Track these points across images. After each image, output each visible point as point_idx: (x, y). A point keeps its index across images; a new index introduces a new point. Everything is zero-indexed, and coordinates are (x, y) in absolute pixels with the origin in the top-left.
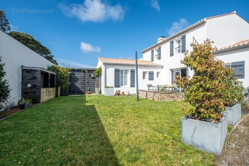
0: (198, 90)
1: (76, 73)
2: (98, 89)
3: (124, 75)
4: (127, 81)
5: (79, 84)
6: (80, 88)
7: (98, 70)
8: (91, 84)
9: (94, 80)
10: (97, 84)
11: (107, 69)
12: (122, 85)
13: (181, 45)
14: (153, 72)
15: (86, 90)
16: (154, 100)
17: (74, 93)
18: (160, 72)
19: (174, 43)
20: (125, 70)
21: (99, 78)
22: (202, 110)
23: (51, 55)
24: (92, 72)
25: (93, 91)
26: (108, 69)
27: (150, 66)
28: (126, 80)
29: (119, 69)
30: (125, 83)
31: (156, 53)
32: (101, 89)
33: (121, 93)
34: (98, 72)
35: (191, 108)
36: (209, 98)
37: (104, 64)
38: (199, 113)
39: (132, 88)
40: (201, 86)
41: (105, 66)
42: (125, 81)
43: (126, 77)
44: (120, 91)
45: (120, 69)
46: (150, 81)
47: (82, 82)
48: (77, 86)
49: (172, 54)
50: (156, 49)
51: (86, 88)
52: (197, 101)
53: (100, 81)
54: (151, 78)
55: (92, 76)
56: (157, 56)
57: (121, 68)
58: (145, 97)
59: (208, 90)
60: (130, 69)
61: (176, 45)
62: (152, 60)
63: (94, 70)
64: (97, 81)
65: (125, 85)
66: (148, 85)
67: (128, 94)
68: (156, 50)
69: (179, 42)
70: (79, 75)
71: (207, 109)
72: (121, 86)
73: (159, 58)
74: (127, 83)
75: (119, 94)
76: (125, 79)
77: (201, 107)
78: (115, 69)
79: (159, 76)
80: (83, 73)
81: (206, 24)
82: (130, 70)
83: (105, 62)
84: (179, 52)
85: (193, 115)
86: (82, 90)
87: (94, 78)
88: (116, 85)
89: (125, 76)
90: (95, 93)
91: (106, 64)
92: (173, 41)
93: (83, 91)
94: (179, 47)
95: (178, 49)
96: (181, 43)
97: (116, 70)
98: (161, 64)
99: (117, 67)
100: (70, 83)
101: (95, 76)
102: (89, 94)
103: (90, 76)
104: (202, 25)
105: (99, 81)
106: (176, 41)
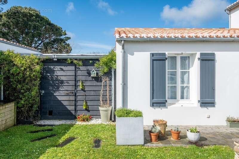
1: (57, 68)
2: (105, 108)
3: (179, 70)
4: (188, 87)
5: (62, 93)
6: (65, 103)
7: (105, 60)
8: (92, 93)
9: (99, 84)
11: (129, 56)
12: (174, 97)
15: (79, 108)
17: (51, 114)
20: (182, 58)
21: (111, 80)
23: (67, 36)
24: (93, 65)
25: (95, 113)
26: (133, 54)
28: (185, 85)
29: (164, 54)
30: (182, 93)
34: (106, 64)
39: (205, 109)
41: (123, 48)
42: (183, 88)
43: (186, 76)
45: (167, 53)
47: (70, 88)
48: (60, 98)
51: (78, 104)
53: (113, 87)
55: (92, 75)
57: (169, 51)
60: (197, 52)
63: (97, 60)
65: (182, 97)
70: (61, 73)
72: (169, 101)
74: (188, 92)
76: (183, 82)
78: (153, 55)
80: (73, 68)
82: (198, 56)
83: (123, 35)
86: (70, 108)
87: (97, 79)
88: (155, 100)
89: (183, 74)
91: (125, 42)
93: (73, 112)
97: (155, 58)
99: (159, 49)
100: (43, 92)
101: (101, 74)
102: (84, 120)
103: (89, 74)
105: (110, 86)
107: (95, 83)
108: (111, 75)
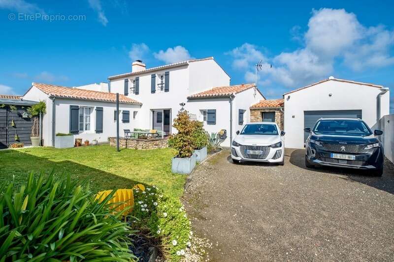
0: (180, 141)
2: (37, 138)
3: (85, 115)
4: (89, 124)
7: (38, 107)
8: (23, 129)
9: (29, 122)
10: (35, 130)
11: (57, 106)
12: (82, 129)
13: (164, 82)
14: (129, 111)
15: (10, 140)
16: (136, 149)
18: (137, 112)
19: (156, 78)
20: (86, 108)
21: (39, 119)
22: (182, 152)
24: (25, 109)
25: (26, 142)
26: (59, 105)
27: (126, 104)
28: (87, 123)
29: (78, 106)
31: (131, 85)
32: (42, 138)
33: (83, 143)
34: (37, 110)
35: (176, 152)
36: (186, 146)
37: (51, 97)
38: (181, 154)
39: (98, 134)
40: (182, 139)
41: (53, 102)
42: (86, 126)
43: (88, 118)
44: (81, 139)
45: (79, 105)
46: (124, 124)
47: (2, 126)
49: (153, 91)
50: (131, 78)
51: (10, 137)
52: (180, 148)
53: (41, 124)
54: (126, 120)
55: (25, 115)
56: (133, 89)
58: (124, 147)
59: (185, 141)
60: (95, 106)
61: (158, 80)
62: (126, 94)
63: (30, 107)
64: (36, 124)
65: (86, 130)
66: (125, 130)
67: (94, 143)
68: (131, 80)
69: (162, 77)
71: (184, 151)
72: (80, 131)
73: (137, 93)
74: (89, 126)
75: (80, 145)
77: (182, 150)
78: (71, 106)
79: (136, 117)
80: (5, 111)
81: (189, 67)
82: (95, 108)
83: (53, 94)
84: (162, 89)
85: (178, 156)
86: (1, 140)
87: (27, 119)
88: (72, 130)
90: (31, 144)
92: (155, 75)
93: (5, 143)
94: (162, 84)
95: (160, 86)
96: (164, 79)
97: (73, 108)
98: (140, 101)
99: (75, 104)
101: (30, 116)
102: (18, 147)
103: (20, 116)
104: (184, 67)
106: (159, 75)
107: (25, 122)
108: (39, 117)
